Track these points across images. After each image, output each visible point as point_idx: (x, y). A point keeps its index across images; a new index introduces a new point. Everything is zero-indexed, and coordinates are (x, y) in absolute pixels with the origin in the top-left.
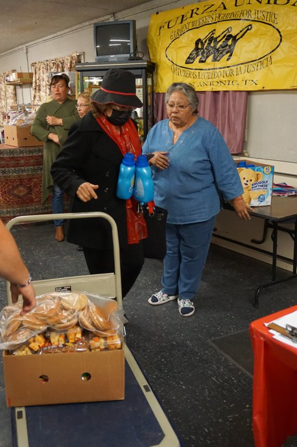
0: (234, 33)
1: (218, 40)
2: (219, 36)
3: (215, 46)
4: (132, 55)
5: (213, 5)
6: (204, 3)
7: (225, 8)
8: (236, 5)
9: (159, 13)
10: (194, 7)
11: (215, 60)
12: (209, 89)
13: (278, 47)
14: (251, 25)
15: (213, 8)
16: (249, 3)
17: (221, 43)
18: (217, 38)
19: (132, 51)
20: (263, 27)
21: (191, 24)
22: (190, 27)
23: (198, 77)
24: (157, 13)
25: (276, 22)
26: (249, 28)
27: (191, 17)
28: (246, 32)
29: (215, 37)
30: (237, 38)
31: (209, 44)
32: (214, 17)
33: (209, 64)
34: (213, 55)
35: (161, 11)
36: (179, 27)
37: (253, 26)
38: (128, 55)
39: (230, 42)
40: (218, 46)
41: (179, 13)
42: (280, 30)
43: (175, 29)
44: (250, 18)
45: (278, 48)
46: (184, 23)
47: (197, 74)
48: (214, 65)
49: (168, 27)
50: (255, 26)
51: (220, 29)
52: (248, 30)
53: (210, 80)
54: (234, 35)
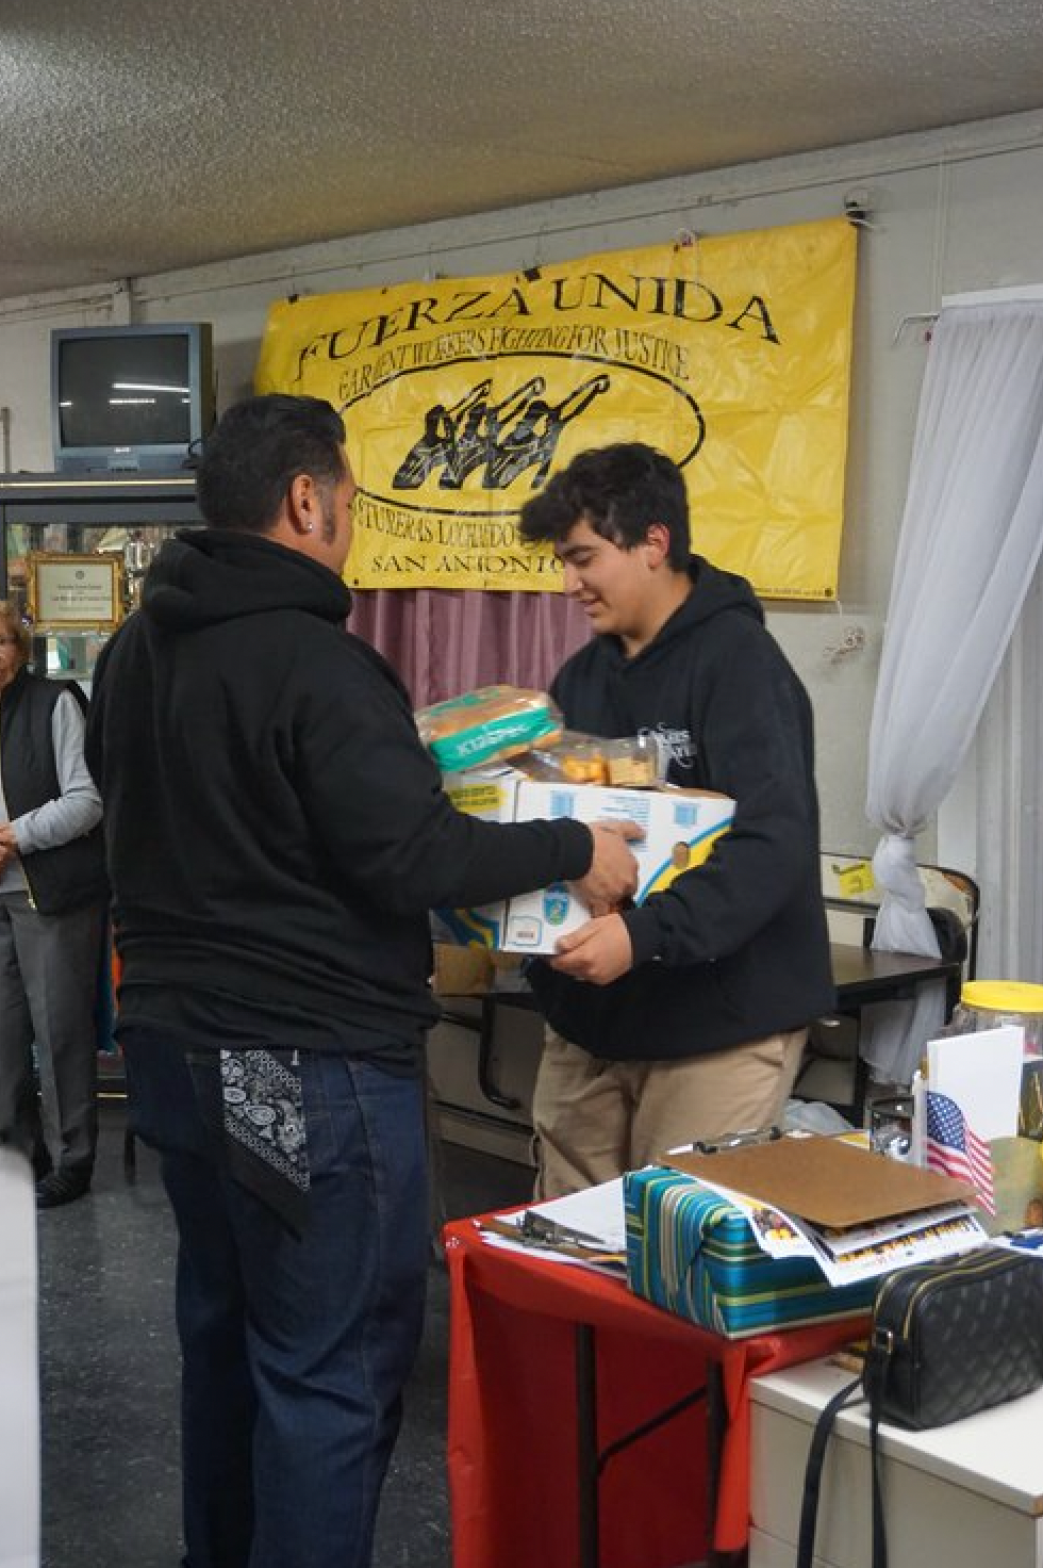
0: (552, 397)
1: (502, 415)
2: (505, 404)
3: (491, 438)
4: (198, 449)
5: (484, 295)
6: (454, 285)
7: (523, 310)
8: (557, 305)
9: (300, 299)
10: (422, 294)
11: (491, 482)
12: (473, 581)
13: (694, 453)
14: (604, 377)
15: (484, 305)
16: (599, 305)
17: (509, 428)
18: (497, 409)
19: (196, 432)
20: (644, 386)
21: (410, 353)
22: (408, 364)
23: (436, 539)
24: (293, 299)
25: (682, 374)
26: (600, 386)
27: (412, 326)
28: (591, 397)
29: (490, 405)
30: (565, 413)
31: (472, 427)
32: (487, 336)
33: (473, 495)
34: (484, 466)
35: (308, 292)
36: (370, 356)
37: (612, 378)
38: (183, 448)
39: (540, 427)
40: (501, 439)
41: (370, 306)
42: (698, 401)
43: (355, 363)
44: (601, 354)
45: (696, 458)
46: (387, 344)
47: (434, 528)
48: (490, 500)
49: (332, 355)
50: (620, 380)
51: (508, 380)
52: (596, 391)
53: (479, 551)
54: (552, 404)
